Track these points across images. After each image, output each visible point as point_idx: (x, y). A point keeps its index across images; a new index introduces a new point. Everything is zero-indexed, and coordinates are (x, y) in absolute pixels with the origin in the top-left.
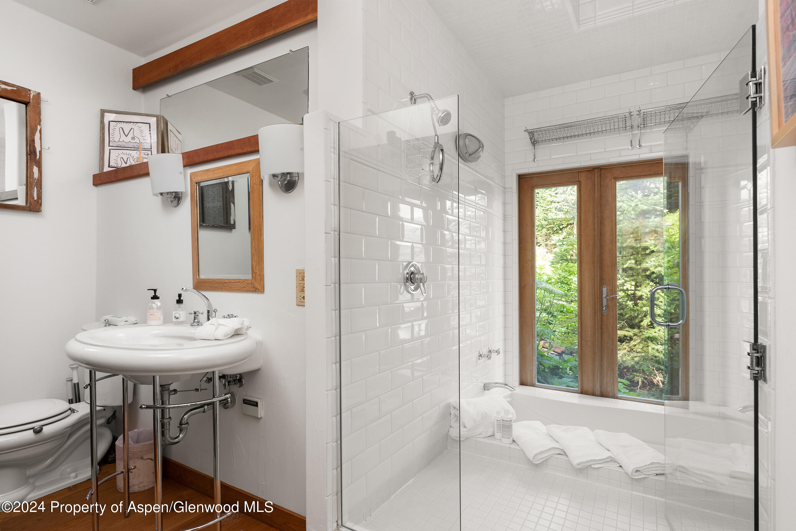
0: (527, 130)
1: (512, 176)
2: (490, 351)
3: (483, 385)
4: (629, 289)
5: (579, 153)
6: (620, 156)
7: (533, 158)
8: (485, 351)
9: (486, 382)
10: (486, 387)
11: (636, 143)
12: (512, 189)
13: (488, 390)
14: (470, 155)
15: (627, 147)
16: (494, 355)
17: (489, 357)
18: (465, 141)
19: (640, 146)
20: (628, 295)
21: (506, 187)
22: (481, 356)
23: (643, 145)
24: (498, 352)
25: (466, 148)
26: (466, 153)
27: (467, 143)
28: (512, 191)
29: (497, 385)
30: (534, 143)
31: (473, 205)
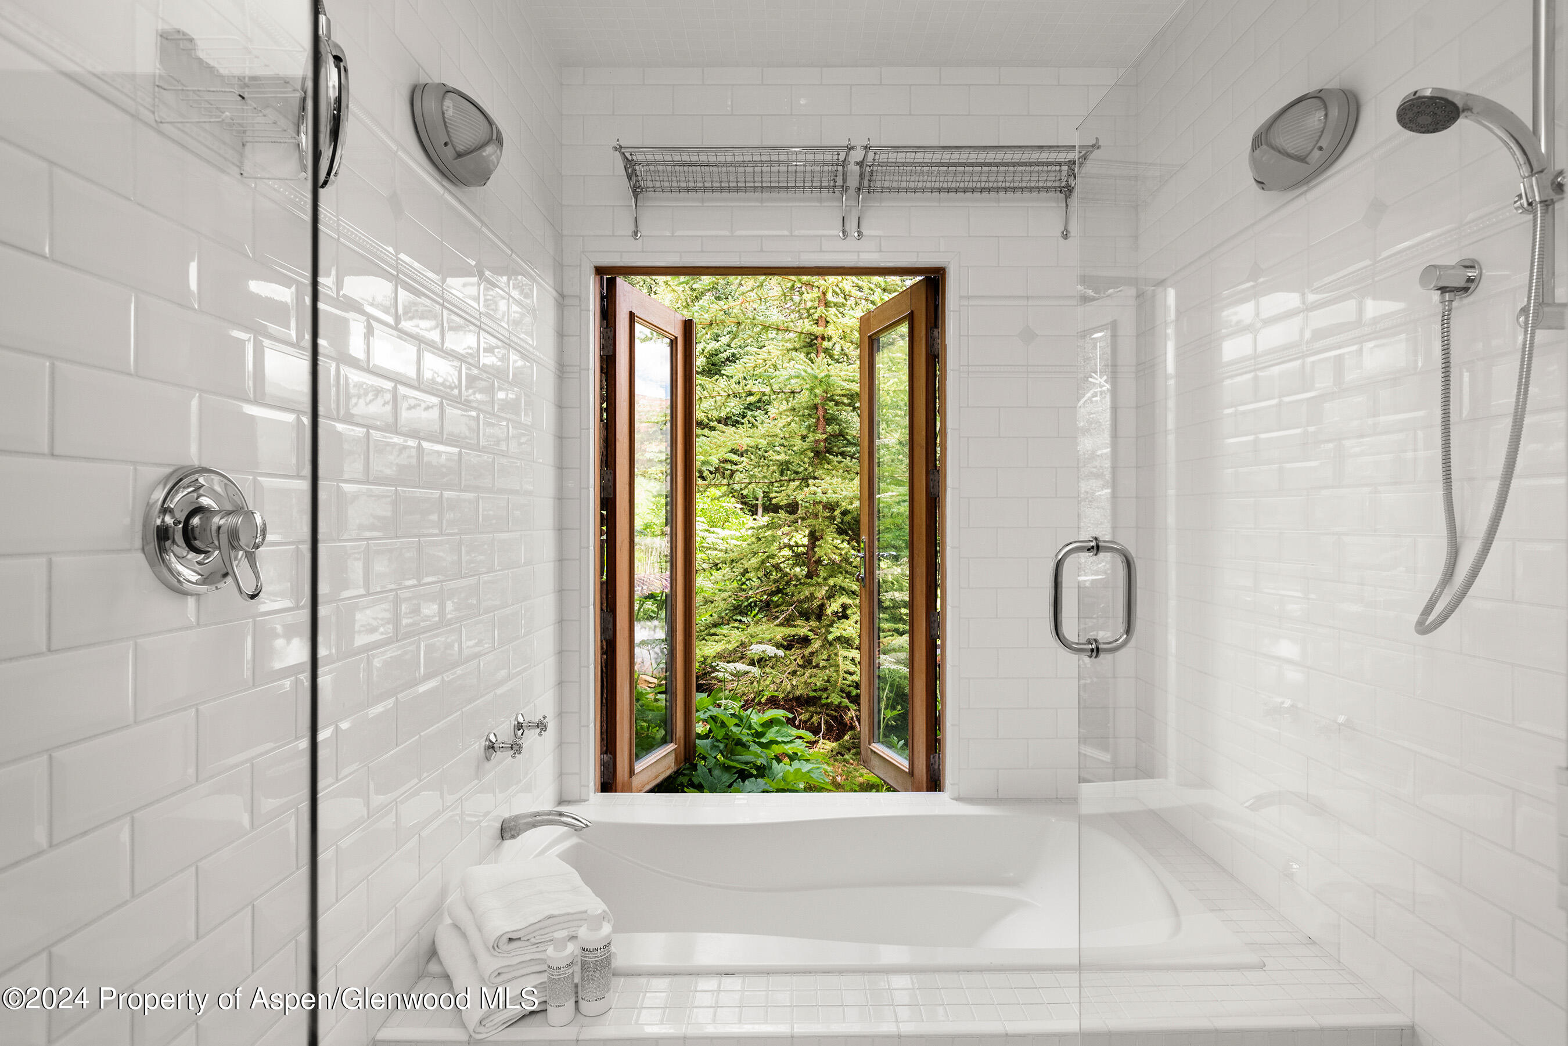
0: (621, 147)
1: (580, 266)
2: (520, 726)
3: (500, 825)
4: (800, 543)
5: (738, 233)
6: (821, 251)
7: (632, 228)
8: (504, 732)
9: (507, 815)
10: (508, 830)
11: (852, 226)
12: (580, 300)
13: (513, 837)
14: (459, 155)
15: (835, 232)
16: (530, 738)
17: (515, 748)
18: (442, 105)
19: (860, 234)
20: (797, 555)
21: (565, 294)
22: (491, 747)
23: (865, 232)
24: (541, 726)
25: (446, 127)
26: (446, 144)
27: (450, 113)
28: (580, 306)
29: (538, 818)
30: (637, 191)
31: (471, 315)
